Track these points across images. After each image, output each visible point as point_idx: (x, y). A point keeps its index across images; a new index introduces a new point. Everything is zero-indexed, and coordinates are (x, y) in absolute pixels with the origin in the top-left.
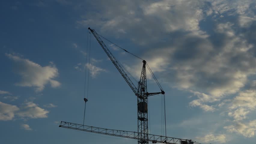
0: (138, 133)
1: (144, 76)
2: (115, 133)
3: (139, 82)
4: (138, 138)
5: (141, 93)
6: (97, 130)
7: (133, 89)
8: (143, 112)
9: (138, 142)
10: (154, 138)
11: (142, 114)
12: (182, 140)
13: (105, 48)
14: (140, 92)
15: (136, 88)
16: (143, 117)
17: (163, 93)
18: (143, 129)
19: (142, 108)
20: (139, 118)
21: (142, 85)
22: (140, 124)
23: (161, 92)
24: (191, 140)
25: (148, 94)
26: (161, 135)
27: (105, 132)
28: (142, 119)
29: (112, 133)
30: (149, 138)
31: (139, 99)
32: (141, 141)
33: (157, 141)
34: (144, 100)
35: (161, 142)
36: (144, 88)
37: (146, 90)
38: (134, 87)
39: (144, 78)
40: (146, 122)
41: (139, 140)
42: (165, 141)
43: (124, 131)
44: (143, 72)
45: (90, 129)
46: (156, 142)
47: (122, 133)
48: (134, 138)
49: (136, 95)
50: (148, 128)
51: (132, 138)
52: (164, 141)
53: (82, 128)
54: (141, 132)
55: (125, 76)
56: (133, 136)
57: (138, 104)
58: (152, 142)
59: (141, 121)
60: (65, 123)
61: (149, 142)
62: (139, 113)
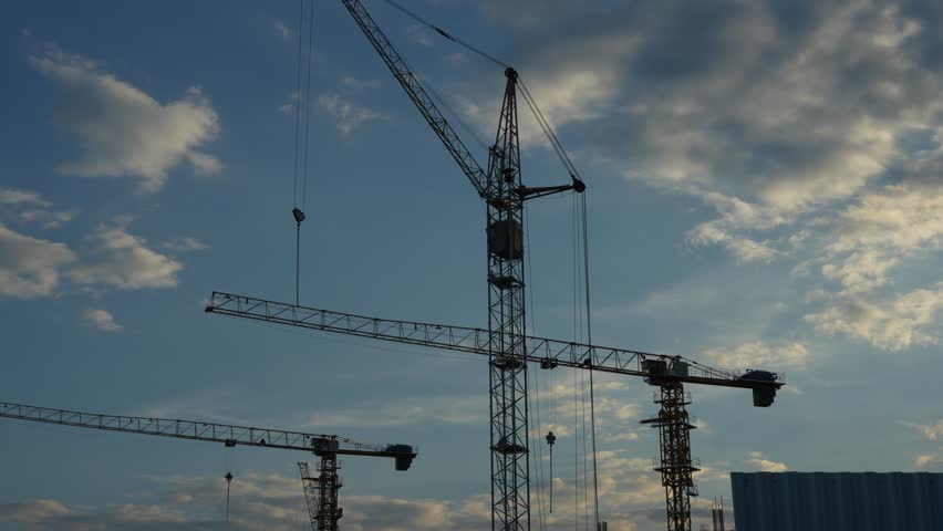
0: (490, 331)
1: (511, 125)
2: (407, 331)
3: (493, 150)
4: (490, 351)
5: (500, 190)
6: (343, 324)
7: (469, 173)
8: (507, 258)
9: (491, 363)
10: (548, 349)
11: (505, 265)
12: (648, 358)
13: (365, 21)
14: (497, 185)
15: (481, 170)
16: (506, 275)
17: (579, 186)
18: (506, 320)
19: (505, 242)
20: (492, 280)
21: (503, 158)
22: (495, 299)
23: (571, 183)
24: (679, 357)
25: (524, 193)
26: (573, 341)
27: (370, 328)
28: (503, 283)
29: (395, 332)
30: (529, 351)
31: (494, 210)
32: (500, 361)
33: (557, 360)
34: (510, 214)
35: (571, 365)
36: (510, 170)
37: (517, 175)
38: (475, 166)
39: (511, 132)
40: (518, 294)
41: (493, 358)
42: (588, 362)
43: (439, 327)
44: (505, 113)
45: (317, 320)
46: (553, 366)
47: (433, 334)
48: (476, 351)
49: (482, 195)
50: (524, 313)
51: (468, 350)
52: (582, 362)
53: (288, 315)
54: (502, 327)
55: (441, 126)
56: (470, 344)
57: (490, 228)
58: (539, 364)
59: (501, 289)
60: (228, 296)
61: (529, 364)
62: (492, 260)
